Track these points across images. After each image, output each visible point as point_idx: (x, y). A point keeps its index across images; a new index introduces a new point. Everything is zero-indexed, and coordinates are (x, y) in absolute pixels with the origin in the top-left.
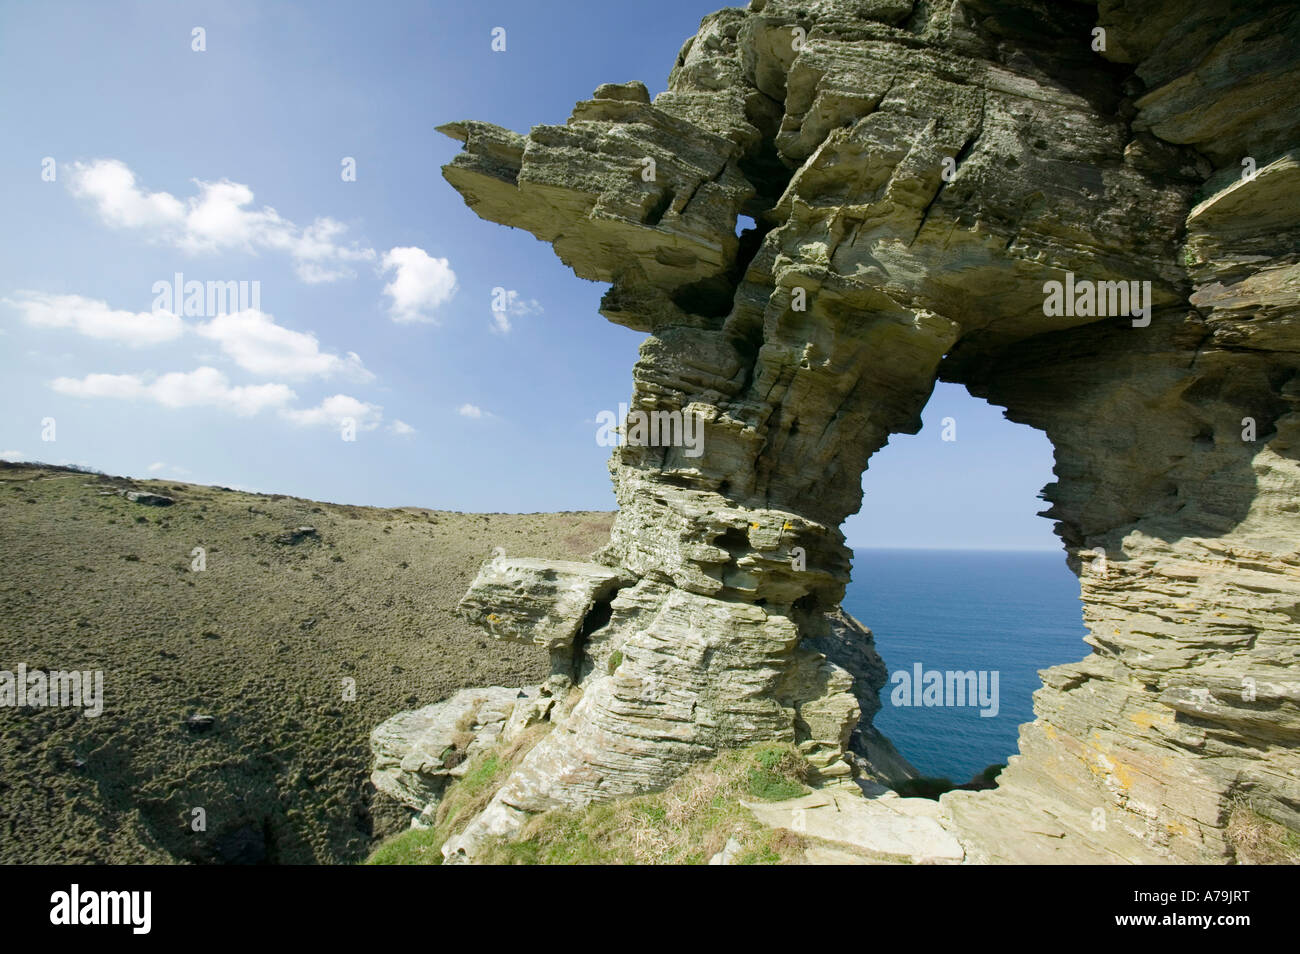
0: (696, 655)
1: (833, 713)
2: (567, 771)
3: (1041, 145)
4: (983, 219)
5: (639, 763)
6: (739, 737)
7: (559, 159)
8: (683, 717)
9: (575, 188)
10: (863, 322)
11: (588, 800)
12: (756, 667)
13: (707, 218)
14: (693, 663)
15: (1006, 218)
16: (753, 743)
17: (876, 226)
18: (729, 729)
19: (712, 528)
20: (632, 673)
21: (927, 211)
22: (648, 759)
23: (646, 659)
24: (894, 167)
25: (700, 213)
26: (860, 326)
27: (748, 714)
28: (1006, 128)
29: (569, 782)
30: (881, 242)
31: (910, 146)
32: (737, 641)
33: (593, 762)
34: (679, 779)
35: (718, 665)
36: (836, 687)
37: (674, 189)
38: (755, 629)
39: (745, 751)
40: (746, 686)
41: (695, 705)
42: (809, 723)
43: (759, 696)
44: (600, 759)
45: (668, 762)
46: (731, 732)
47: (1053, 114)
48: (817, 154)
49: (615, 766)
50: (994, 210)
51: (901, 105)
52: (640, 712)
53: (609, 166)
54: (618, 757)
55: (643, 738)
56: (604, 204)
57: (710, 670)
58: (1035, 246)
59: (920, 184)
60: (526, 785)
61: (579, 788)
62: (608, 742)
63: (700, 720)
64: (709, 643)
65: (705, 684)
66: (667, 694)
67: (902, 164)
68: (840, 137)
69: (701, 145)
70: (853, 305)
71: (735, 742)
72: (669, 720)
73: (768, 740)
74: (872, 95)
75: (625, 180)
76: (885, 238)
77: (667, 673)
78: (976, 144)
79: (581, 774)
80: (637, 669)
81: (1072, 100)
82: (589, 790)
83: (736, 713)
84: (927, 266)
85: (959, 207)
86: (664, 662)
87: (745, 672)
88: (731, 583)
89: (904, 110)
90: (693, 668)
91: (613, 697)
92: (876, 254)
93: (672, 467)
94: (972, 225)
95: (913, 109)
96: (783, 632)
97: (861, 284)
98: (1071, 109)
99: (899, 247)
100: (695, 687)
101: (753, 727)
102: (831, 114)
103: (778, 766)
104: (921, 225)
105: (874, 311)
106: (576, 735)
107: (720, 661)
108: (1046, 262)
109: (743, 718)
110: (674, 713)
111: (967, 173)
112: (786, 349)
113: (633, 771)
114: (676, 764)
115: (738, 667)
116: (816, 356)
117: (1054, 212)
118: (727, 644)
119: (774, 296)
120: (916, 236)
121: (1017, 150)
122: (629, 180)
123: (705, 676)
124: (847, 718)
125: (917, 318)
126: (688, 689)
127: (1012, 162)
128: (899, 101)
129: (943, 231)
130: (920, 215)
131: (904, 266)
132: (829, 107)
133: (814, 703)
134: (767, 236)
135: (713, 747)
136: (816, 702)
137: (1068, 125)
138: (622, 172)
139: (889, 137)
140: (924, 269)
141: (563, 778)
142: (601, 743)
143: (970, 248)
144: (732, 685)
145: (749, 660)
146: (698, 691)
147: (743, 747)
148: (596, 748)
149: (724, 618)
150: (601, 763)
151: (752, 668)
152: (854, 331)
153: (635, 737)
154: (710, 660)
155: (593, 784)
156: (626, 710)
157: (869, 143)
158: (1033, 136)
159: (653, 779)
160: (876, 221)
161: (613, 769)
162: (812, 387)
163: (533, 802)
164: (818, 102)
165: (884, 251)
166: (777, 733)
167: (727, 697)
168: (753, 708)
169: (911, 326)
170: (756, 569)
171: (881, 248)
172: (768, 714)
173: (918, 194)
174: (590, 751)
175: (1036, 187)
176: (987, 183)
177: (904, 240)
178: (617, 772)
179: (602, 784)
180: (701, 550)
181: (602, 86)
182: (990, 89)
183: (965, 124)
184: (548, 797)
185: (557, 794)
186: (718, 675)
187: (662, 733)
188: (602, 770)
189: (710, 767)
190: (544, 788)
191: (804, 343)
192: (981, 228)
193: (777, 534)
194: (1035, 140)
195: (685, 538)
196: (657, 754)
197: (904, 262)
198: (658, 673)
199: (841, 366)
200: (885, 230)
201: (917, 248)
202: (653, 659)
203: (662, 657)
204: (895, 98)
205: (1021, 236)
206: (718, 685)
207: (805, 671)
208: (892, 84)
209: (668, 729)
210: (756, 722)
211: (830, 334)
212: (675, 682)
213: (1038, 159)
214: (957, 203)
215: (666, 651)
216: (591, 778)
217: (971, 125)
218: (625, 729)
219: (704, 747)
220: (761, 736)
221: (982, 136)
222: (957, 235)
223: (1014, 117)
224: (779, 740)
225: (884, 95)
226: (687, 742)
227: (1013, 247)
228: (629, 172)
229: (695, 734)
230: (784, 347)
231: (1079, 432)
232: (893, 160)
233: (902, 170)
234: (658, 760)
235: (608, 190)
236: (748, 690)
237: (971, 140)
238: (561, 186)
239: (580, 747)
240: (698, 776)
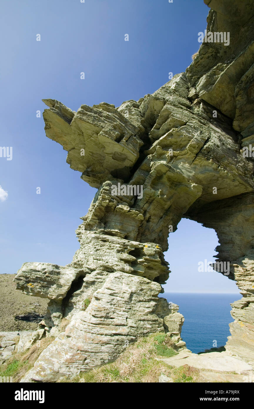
0: (127, 296)
1: (176, 320)
2: (68, 356)
3: (223, 144)
4: (213, 159)
5: (104, 348)
6: (145, 331)
7: (90, 115)
8: (123, 323)
9: (95, 125)
10: (176, 185)
11: (79, 371)
12: (149, 301)
13: (133, 145)
14: (126, 299)
15: (218, 160)
16: (150, 333)
17: (180, 159)
18: (141, 328)
19: (130, 247)
20: (100, 305)
21: (197, 155)
22: (108, 345)
23: (106, 298)
24: (190, 141)
25: (131, 143)
26: (175, 186)
27: (148, 321)
28: (216, 138)
29: (69, 363)
30: (182, 163)
31: (194, 136)
32: (142, 290)
33: (82, 349)
34: (121, 354)
35: (135, 300)
36: (174, 310)
37: (124, 134)
38: (148, 285)
39: (148, 338)
40: (146, 309)
41: (127, 318)
42: (167, 325)
43: (152, 313)
44: (86, 348)
45: (117, 346)
46: (142, 329)
47: (225, 138)
48: (165, 135)
49: (92, 351)
50: (215, 157)
51: (192, 125)
52: (104, 322)
53: (106, 122)
54: (94, 345)
55: (106, 335)
56: (104, 132)
57: (132, 302)
58: (225, 168)
59: (197, 146)
60: (46, 367)
61: (75, 365)
62: (89, 339)
63: (130, 324)
64: (132, 291)
65: (130, 309)
66: (115, 314)
67: (192, 140)
68: (175, 130)
69: (130, 127)
70: (174, 180)
71: (144, 334)
72: (117, 325)
73: (156, 332)
74: (184, 121)
75: (111, 127)
76: (183, 162)
77: (115, 304)
78: (210, 140)
79: (76, 357)
80: (102, 303)
81: (228, 136)
82: (79, 366)
83: (144, 320)
84: (194, 171)
85: (206, 155)
86: (113, 299)
87: (145, 303)
88: (136, 269)
89: (193, 127)
90: (126, 302)
91: (92, 316)
92: (180, 166)
93: (109, 228)
94: (210, 160)
95: (195, 127)
96: (157, 287)
97: (179, 172)
98: (228, 138)
99: (187, 165)
100: (127, 310)
101: (150, 326)
102: (172, 124)
103: (164, 342)
104: (195, 158)
105: (179, 182)
106: (71, 338)
107: (136, 298)
108: (227, 173)
109: (146, 322)
110: (119, 322)
111: (209, 146)
112: (153, 190)
113: (101, 352)
114: (120, 347)
115: (142, 301)
116: (162, 194)
117: (228, 161)
118: (138, 291)
119: (151, 173)
120: (193, 162)
121: (219, 144)
122: (112, 127)
123: (130, 305)
124: (181, 322)
125: (192, 186)
126: (124, 311)
127: (218, 146)
128: (191, 124)
129: (201, 161)
130: (195, 156)
131: (188, 171)
132: (172, 122)
133: (168, 317)
134: (148, 156)
135: (135, 337)
136: (168, 316)
137: (228, 141)
138: (110, 125)
139: (189, 133)
140: (194, 172)
141: (66, 361)
142: (86, 339)
143: (207, 167)
144: (141, 308)
145: (147, 298)
146: (128, 312)
147: (147, 336)
148: (83, 342)
149: (136, 281)
150: (86, 350)
151: (148, 302)
152: (174, 188)
153: (102, 335)
154: (132, 298)
155: (81, 362)
156: (98, 322)
157: (184, 133)
158: (222, 142)
159: (110, 355)
160: (181, 157)
161: (91, 352)
162: (157, 206)
163: (50, 377)
164: (169, 120)
165: (182, 166)
166: (159, 329)
167: (140, 314)
168: (150, 318)
169: (190, 188)
170: (145, 263)
171: (181, 165)
172: (155, 321)
173: (196, 149)
174: (80, 344)
175: (224, 154)
176: (213, 150)
177: (189, 163)
178: (93, 354)
179: (86, 361)
180: (125, 256)
181: (103, 103)
182: (211, 128)
183: (207, 134)
184: (58, 372)
185: (64, 370)
186: (135, 304)
187: (114, 332)
188: (87, 354)
189: (135, 346)
190: (56, 368)
191: (158, 189)
192: (212, 161)
193: (154, 249)
194: (222, 143)
195: (118, 251)
196: (112, 342)
197: (188, 169)
198: (111, 304)
199: (169, 199)
200: (183, 160)
201: (192, 166)
202: (109, 298)
203: (113, 297)
204: (190, 123)
205: (221, 165)
206: (135, 309)
207: (163, 304)
208: (189, 120)
209: (116, 330)
210: (151, 324)
211: (167, 187)
212: (118, 308)
213: (224, 147)
214: (206, 153)
215: (114, 294)
216: (81, 358)
217: (208, 135)
218: (98, 331)
219: (132, 337)
220: (154, 331)
221: (211, 138)
222: (205, 162)
223: (217, 136)
224: (160, 332)
225: (187, 122)
226: (125, 335)
227: (220, 168)
228: (112, 125)
229: (128, 331)
230: (152, 189)
231: (227, 228)
232: (190, 139)
233: (193, 141)
234: (112, 345)
235: (105, 128)
236: (147, 310)
237: (209, 138)
238: (90, 123)
239: (74, 343)
240: (131, 351)
